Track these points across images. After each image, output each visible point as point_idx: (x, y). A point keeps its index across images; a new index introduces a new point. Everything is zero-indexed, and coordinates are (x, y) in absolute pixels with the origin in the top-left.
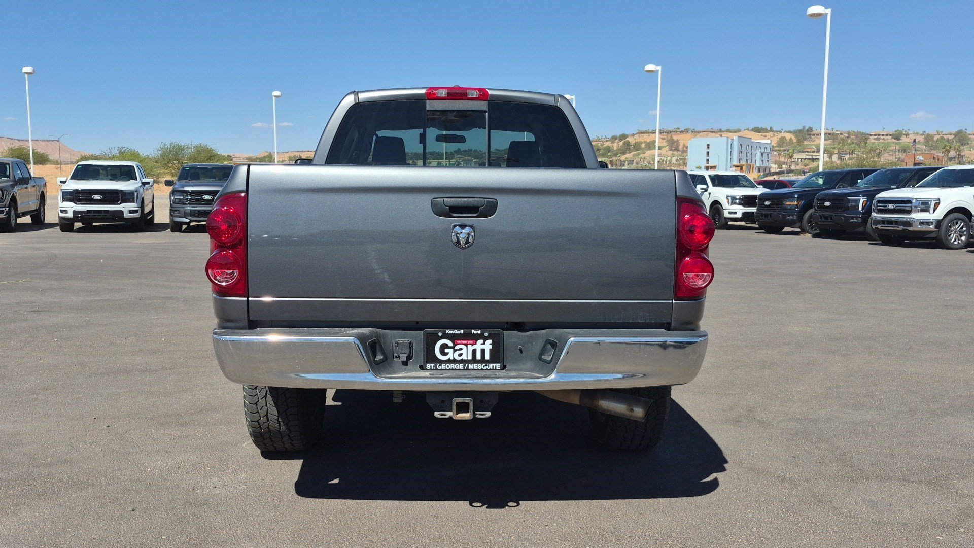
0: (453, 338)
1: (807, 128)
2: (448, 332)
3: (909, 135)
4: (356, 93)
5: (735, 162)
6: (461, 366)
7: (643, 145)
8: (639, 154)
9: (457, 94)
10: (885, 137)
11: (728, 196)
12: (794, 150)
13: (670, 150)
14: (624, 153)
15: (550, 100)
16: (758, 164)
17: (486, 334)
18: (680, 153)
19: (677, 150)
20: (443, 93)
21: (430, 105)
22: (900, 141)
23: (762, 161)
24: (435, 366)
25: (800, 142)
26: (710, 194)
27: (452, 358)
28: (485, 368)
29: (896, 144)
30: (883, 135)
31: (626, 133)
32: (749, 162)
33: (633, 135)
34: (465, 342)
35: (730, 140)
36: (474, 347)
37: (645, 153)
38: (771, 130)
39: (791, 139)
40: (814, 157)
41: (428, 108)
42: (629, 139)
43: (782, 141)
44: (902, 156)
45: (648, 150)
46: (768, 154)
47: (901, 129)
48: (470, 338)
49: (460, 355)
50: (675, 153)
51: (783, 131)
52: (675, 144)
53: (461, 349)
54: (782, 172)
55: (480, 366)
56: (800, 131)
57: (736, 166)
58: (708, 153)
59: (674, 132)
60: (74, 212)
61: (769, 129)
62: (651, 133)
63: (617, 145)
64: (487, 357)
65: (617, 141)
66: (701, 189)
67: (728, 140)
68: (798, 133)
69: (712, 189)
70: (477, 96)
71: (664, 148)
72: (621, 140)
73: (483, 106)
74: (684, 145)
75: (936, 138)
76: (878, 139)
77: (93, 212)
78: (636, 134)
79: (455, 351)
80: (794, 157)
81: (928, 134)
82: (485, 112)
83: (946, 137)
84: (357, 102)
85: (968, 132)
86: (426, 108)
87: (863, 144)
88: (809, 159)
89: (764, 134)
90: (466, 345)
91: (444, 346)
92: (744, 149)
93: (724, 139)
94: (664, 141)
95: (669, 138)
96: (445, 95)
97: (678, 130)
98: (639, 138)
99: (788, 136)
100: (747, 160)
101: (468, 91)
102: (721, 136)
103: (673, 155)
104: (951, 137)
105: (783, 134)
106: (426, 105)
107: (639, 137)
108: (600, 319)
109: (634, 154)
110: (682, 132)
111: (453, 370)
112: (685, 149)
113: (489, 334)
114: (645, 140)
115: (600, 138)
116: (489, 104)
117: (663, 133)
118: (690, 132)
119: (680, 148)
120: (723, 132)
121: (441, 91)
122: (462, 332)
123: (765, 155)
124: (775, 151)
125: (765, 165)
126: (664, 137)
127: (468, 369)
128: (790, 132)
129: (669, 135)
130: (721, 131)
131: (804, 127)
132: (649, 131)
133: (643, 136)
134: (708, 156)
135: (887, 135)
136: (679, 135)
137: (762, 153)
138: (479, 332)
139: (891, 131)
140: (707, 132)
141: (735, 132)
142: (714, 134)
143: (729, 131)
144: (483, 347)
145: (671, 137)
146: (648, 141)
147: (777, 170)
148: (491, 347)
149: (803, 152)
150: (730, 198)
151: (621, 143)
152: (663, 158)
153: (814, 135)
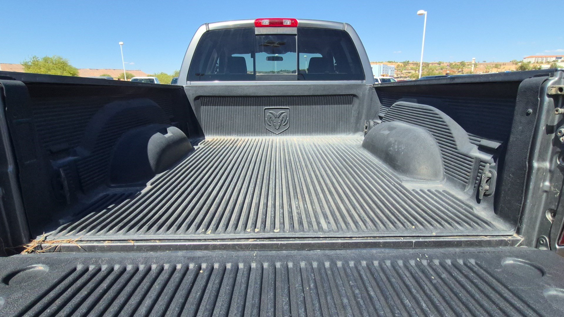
1: (407, 61)
3: (444, 63)
4: (207, 24)
5: (382, 74)
9: (276, 23)
10: (435, 64)
12: (402, 69)
15: (339, 27)
16: (390, 75)
20: (266, 22)
21: (258, 31)
22: (440, 65)
23: (391, 73)
25: (404, 66)
29: (439, 67)
30: (434, 63)
32: (387, 74)
35: (380, 66)
38: (394, 62)
39: (401, 65)
40: (410, 72)
41: (256, 33)
43: (398, 66)
44: (441, 71)
46: (393, 71)
47: (441, 61)
51: (399, 62)
54: (399, 77)
56: (405, 62)
57: (382, 75)
61: (394, 61)
67: (379, 66)
68: (404, 63)
70: (290, 24)
73: (294, 31)
75: (453, 64)
76: (432, 65)
80: (403, 72)
81: (451, 63)
82: (295, 35)
83: (457, 64)
84: (208, 30)
85: (465, 62)
86: (255, 33)
87: (427, 67)
88: (408, 72)
89: (392, 63)
92: (385, 69)
93: (378, 65)
96: (268, 23)
99: (400, 64)
100: (386, 73)
101: (284, 21)
102: (376, 64)
104: (459, 64)
105: (399, 63)
106: (255, 30)
116: (299, 30)
121: (265, 21)
123: (392, 71)
124: (396, 69)
125: (392, 75)
128: (401, 63)
131: (406, 61)
135: (436, 63)
137: (391, 71)
139: (437, 62)
143: (379, 62)
147: (397, 77)
149: (406, 70)
153: (410, 64)
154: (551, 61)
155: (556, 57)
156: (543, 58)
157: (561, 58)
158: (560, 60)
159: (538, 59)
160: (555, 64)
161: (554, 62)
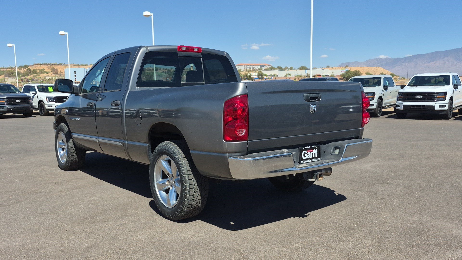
0: (307, 150)
2: (306, 147)
3: (161, 69)
6: (310, 161)
7: (38, 71)
8: (36, 76)
11: (46, 97)
13: (53, 74)
14: (28, 75)
18: (59, 75)
19: (57, 73)
24: (304, 162)
26: (37, 96)
27: (307, 158)
28: (316, 160)
31: (27, 65)
33: (32, 66)
34: (310, 151)
35: (86, 69)
36: (313, 152)
37: (40, 75)
42: (30, 68)
45: (41, 74)
48: (312, 149)
49: (309, 156)
50: (56, 75)
52: (56, 71)
53: (309, 154)
58: (75, 75)
59: (54, 65)
62: (42, 65)
63: (23, 71)
64: (316, 156)
65: (22, 68)
66: (32, 94)
67: (84, 69)
69: (38, 93)
70: (198, 51)
71: (50, 73)
72: (25, 68)
74: (60, 71)
78: (33, 65)
79: (308, 155)
82: (201, 58)
90: (310, 152)
91: (305, 153)
94: (49, 69)
95: (52, 68)
97: (56, 64)
98: (34, 68)
103: (56, 76)
107: (35, 66)
109: (34, 76)
110: (58, 65)
111: (308, 162)
112: (61, 73)
113: (316, 147)
114: (39, 68)
115: (12, 67)
117: (48, 65)
118: (63, 65)
119: (59, 73)
120: (80, 65)
122: (309, 147)
126: (49, 67)
127: (312, 162)
129: (52, 66)
130: (78, 65)
132: (40, 64)
133: (37, 66)
134: (75, 77)
136: (57, 66)
138: (314, 146)
140: (71, 65)
141: (85, 66)
142: (75, 66)
144: (315, 152)
145: (53, 67)
146: (41, 69)
148: (317, 152)
150: (48, 99)
151: (26, 70)
152: (51, 78)
154: (257, 69)
155: (260, 65)
156: (250, 66)
157: (264, 66)
158: (263, 68)
159: (246, 67)
160: (261, 72)
161: (260, 70)
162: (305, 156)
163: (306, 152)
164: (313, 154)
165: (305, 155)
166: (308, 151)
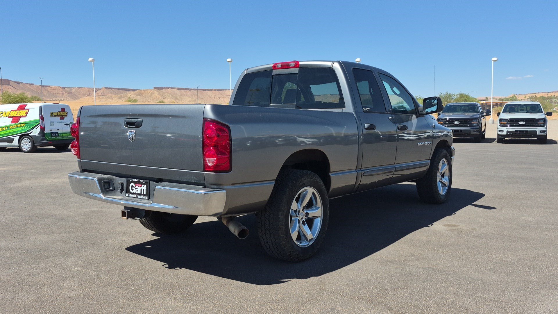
0: (135, 182)
2: (133, 180)
6: (135, 196)
9: (286, 66)
15: (329, 65)
17: (144, 182)
20: (280, 66)
21: (275, 72)
24: (129, 196)
27: (135, 192)
28: (143, 198)
36: (141, 188)
41: (274, 74)
48: (140, 184)
49: (137, 191)
53: (137, 188)
55: (141, 197)
60: (508, 132)
64: (144, 193)
70: (294, 66)
73: (296, 70)
77: (519, 131)
79: (136, 189)
82: (297, 73)
84: (247, 73)
86: (272, 74)
90: (139, 186)
91: (132, 186)
101: (290, 64)
106: (273, 72)
108: (178, 178)
111: (133, 197)
113: (145, 182)
116: (299, 70)
122: (137, 180)
127: (138, 198)
138: (142, 181)
144: (144, 188)
148: (146, 188)
162: (133, 190)
163: (134, 186)
164: (141, 189)
165: (133, 188)
166: (137, 185)
